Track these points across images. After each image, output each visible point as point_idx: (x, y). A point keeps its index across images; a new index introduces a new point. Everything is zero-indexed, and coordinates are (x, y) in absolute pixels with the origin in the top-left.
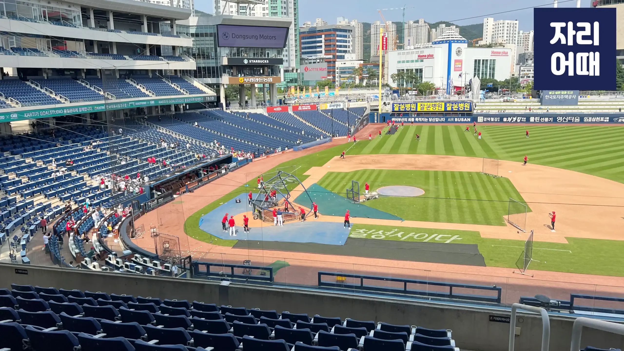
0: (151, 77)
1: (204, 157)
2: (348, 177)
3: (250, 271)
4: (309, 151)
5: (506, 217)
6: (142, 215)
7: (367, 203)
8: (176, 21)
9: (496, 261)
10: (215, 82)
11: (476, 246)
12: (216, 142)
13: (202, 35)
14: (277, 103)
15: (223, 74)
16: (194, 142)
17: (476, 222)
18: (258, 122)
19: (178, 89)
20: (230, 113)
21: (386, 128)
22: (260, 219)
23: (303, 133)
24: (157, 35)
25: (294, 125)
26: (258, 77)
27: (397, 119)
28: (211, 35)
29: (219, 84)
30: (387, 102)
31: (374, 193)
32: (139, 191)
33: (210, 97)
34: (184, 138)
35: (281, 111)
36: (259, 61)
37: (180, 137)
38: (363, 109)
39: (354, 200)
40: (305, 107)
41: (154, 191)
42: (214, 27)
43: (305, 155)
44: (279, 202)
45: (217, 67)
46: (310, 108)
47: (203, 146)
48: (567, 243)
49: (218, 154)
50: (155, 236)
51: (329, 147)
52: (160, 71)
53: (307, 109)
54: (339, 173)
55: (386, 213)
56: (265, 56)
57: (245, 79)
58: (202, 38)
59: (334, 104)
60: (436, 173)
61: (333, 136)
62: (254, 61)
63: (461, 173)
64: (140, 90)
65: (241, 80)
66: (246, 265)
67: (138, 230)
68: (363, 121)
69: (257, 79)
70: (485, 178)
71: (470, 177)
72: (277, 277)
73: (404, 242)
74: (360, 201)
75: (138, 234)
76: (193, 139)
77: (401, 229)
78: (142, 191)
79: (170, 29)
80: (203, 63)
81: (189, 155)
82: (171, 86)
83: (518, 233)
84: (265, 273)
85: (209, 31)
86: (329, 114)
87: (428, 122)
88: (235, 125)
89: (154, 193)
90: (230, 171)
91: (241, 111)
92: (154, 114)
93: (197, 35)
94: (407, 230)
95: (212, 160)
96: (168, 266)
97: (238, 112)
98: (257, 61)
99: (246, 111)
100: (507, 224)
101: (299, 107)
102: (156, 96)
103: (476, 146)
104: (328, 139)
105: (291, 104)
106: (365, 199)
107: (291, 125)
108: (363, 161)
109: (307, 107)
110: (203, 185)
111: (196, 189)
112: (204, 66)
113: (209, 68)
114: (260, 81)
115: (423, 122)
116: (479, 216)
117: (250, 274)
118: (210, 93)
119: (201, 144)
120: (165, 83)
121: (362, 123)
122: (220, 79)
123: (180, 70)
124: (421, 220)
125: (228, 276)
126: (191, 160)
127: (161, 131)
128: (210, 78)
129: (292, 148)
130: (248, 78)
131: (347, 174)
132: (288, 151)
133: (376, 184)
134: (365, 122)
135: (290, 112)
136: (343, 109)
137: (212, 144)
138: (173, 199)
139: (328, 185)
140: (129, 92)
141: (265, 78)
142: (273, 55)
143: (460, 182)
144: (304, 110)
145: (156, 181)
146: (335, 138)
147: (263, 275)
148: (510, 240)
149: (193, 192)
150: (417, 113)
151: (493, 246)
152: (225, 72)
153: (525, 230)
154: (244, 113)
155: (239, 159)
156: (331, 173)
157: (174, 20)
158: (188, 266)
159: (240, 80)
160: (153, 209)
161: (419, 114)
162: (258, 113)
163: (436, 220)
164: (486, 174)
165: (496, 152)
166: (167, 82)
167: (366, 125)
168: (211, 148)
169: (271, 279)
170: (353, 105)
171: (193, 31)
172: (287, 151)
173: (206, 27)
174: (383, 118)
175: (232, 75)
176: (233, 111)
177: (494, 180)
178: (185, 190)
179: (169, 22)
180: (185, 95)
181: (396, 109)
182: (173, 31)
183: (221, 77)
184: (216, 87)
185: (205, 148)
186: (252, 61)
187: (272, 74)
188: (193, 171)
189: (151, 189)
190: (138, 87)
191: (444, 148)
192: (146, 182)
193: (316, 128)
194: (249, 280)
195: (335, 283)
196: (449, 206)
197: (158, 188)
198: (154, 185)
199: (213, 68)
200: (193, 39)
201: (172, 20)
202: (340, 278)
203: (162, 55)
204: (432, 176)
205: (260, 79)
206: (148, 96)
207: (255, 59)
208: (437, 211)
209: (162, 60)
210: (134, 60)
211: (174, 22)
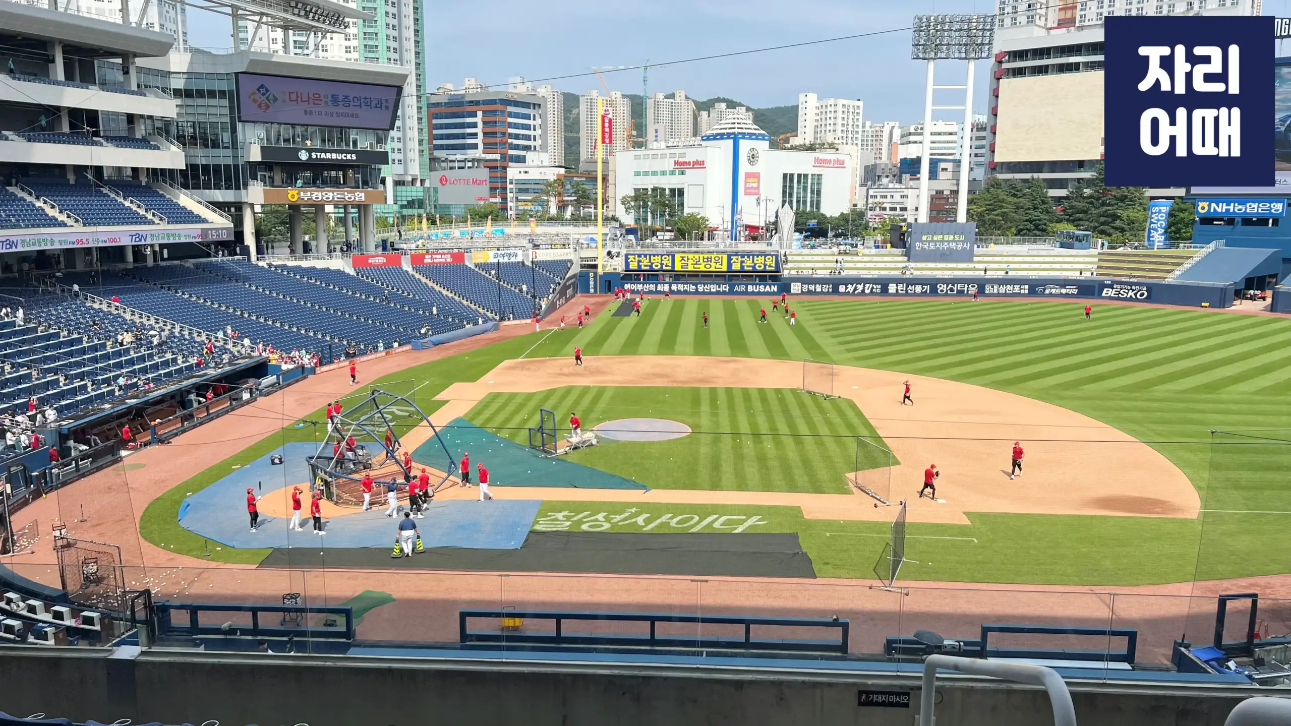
0: (72, 182)
1: (198, 364)
2: (532, 404)
3: (299, 619)
4: (447, 349)
5: (851, 476)
6: (34, 499)
7: (574, 457)
8: (137, 59)
9: (836, 566)
10: (233, 200)
11: (795, 536)
12: (229, 330)
13: (200, 94)
14: (377, 247)
15: (251, 182)
16: (177, 330)
17: (793, 488)
18: (332, 287)
19: (139, 210)
20: (266, 267)
21: (614, 303)
22: (328, 498)
23: (435, 312)
24: (87, 88)
25: (414, 296)
26: (332, 189)
27: (634, 287)
28: (222, 94)
29: (241, 203)
30: (614, 251)
31: (588, 435)
32: (30, 444)
33: (217, 229)
34: (152, 322)
35: (384, 263)
36: (334, 156)
37: (144, 320)
38: (565, 265)
39: (544, 451)
40: (440, 256)
41: (71, 443)
42: (229, 77)
43: (438, 358)
44: (374, 460)
45: (236, 167)
46: (449, 260)
47: (198, 339)
48: (969, 523)
49: (234, 356)
50: (62, 547)
51: (493, 340)
52: (98, 170)
53: (444, 260)
54: (513, 396)
55: (612, 476)
56: (347, 145)
57: (302, 194)
58: (200, 101)
59: (503, 252)
60: (713, 391)
61: (502, 319)
62: (323, 155)
63: (761, 391)
64: (43, 210)
65: (293, 196)
66: (288, 603)
67: (22, 535)
68: (565, 288)
69: (330, 195)
70: (807, 400)
71: (778, 398)
72: (363, 629)
73: (650, 535)
74: (558, 451)
75: (21, 545)
76: (174, 325)
77: (643, 507)
78: (36, 443)
79: (120, 77)
80: (203, 156)
81: (164, 359)
82: (124, 205)
83: (876, 506)
84: (335, 621)
85: (217, 86)
86: (493, 272)
87: (697, 292)
88: (278, 294)
89: (69, 449)
90: (261, 395)
91: (291, 263)
92: (80, 267)
93: (187, 93)
94: (655, 510)
95: (220, 370)
96: (92, 618)
97: (285, 266)
98: (328, 156)
99: (305, 264)
100: (855, 490)
101: (427, 257)
102: (85, 225)
103: (789, 339)
104: (490, 324)
105: (409, 251)
106: (568, 448)
107: (409, 294)
108: (566, 370)
109: (443, 256)
110: (195, 427)
111: (176, 435)
112: (204, 163)
113: (217, 168)
114: (336, 199)
115: (685, 292)
116: (799, 475)
117: (298, 625)
118: (220, 222)
119: (195, 335)
120: (109, 196)
121: (563, 293)
122: (243, 191)
123: (148, 169)
124: (685, 487)
125: (244, 632)
126: (167, 370)
127: (96, 306)
128: (220, 189)
129: (409, 343)
130: (309, 191)
131: (530, 396)
132: (400, 349)
133: (593, 416)
134: (569, 292)
135: (406, 266)
136: (523, 263)
137: (220, 335)
138: (120, 459)
139: (489, 420)
140: (14, 216)
141: (349, 192)
142: (365, 143)
143: (761, 409)
144: (437, 263)
145: (76, 418)
146: (506, 323)
147: (330, 625)
148: (863, 523)
149: (168, 443)
150: (675, 275)
151: (828, 534)
152: (254, 178)
153: (888, 501)
154: (300, 267)
155: (285, 367)
156: (497, 395)
157: (131, 56)
158: (141, 615)
159: (289, 196)
160: (64, 484)
161: (678, 277)
162: (332, 268)
163: (715, 486)
164: (809, 392)
165: (828, 349)
166: (112, 195)
167: (572, 297)
168: (217, 344)
169: (349, 633)
170: (544, 255)
171: (178, 83)
172: (397, 351)
173: (210, 76)
174: (607, 283)
175: (272, 184)
176: (274, 263)
177: (826, 404)
178: (150, 438)
179: (120, 61)
180: (158, 224)
181: (633, 266)
182: (128, 81)
183: (246, 189)
184: (235, 210)
185: (202, 344)
186: (319, 154)
187: (365, 183)
188: (172, 396)
189: (63, 437)
190: (39, 204)
191: (727, 343)
192: (49, 421)
193: (464, 302)
194: (295, 639)
195: (498, 633)
196: (739, 457)
197: (80, 435)
198: (69, 429)
199: (227, 167)
200: (179, 101)
201: (127, 56)
202: (509, 622)
203: (102, 135)
204: (705, 398)
205: (335, 194)
206: (63, 224)
207: (326, 151)
208: (716, 467)
209: (101, 145)
210: (29, 141)
211: (131, 60)
